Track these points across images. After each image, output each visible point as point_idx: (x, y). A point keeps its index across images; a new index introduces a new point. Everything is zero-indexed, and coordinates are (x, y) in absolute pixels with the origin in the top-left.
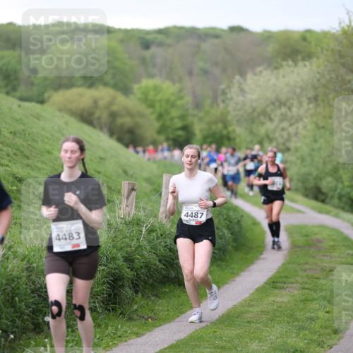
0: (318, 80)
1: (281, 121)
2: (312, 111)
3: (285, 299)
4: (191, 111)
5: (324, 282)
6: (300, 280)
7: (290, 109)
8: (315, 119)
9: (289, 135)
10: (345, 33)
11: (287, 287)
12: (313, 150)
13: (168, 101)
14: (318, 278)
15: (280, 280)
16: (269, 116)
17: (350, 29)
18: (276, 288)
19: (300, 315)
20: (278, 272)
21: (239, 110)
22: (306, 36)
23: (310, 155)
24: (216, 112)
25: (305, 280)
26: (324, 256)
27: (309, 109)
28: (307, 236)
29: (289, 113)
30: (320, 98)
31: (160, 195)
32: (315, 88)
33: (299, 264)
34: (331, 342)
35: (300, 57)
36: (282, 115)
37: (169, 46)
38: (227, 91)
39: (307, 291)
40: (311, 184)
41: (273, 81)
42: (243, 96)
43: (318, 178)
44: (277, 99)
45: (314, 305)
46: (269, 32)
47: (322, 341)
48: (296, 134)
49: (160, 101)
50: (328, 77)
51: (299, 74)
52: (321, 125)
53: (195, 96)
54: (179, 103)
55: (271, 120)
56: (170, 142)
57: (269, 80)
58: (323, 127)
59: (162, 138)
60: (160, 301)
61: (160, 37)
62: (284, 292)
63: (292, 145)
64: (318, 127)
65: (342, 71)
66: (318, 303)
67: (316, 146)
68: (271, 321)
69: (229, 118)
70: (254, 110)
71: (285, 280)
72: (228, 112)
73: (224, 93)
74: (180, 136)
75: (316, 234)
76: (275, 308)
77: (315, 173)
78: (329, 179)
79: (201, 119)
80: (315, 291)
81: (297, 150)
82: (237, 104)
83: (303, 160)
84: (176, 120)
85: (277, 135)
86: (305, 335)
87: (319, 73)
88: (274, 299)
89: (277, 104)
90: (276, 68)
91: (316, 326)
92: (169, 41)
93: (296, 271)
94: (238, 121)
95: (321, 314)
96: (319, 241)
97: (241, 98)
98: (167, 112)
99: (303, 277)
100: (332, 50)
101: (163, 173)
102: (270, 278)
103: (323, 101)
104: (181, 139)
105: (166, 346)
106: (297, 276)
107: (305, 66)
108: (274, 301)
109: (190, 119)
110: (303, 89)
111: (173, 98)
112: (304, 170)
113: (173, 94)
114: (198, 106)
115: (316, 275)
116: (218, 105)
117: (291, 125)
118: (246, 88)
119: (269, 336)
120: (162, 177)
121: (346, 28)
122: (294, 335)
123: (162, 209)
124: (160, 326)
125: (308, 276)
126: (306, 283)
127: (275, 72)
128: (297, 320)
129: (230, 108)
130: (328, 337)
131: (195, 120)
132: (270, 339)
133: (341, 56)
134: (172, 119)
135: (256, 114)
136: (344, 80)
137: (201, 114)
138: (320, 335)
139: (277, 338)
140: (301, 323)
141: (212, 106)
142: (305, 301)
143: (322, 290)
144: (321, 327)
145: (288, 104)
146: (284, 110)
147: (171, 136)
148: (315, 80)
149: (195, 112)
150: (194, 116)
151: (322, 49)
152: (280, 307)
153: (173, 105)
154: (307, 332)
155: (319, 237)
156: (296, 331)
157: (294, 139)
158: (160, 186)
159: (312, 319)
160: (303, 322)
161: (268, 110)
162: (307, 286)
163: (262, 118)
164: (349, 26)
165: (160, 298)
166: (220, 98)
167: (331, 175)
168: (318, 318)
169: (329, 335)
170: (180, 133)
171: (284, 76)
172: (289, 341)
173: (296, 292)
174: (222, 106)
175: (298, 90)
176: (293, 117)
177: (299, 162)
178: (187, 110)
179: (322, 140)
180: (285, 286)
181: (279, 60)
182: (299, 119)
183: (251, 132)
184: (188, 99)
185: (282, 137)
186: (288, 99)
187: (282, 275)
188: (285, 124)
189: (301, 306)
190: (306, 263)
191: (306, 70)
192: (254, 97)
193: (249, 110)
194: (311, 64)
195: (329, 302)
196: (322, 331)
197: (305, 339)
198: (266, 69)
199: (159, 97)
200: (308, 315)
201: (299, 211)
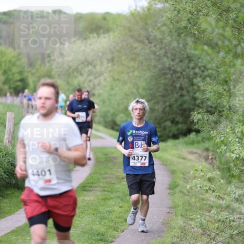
0: (114, 47)
1: (89, 75)
2: (110, 69)
3: (92, 198)
4: (26, 69)
5: (118, 186)
6: (102, 185)
7: (94, 67)
8: (112, 74)
9: (94, 85)
10: (132, 14)
11: (93, 190)
12: (111, 95)
13: (10, 61)
14: (114, 184)
15: (88, 185)
16: (80, 72)
17: (136, 12)
18: (85, 190)
19: (101, 209)
20: (87, 179)
21: (60, 68)
22: (106, 17)
23: (109, 99)
24: (44, 69)
25: (105, 185)
26: (118, 168)
27: (108, 67)
28: (107, 154)
29: (94, 70)
30: (115, 59)
31: (5, 127)
32: (112, 53)
33: (101, 174)
34: (123, 228)
35: (102, 31)
36: (89, 71)
37: (11, 23)
38: (51, 54)
39: (106, 193)
40: (109, 119)
41: (83, 48)
42: (62, 58)
43: (115, 115)
44: (86, 60)
45: (111, 202)
46: (80, 14)
47: (117, 227)
48: (99, 84)
49: (5, 62)
50: (121, 45)
51: (101, 43)
52: (116, 78)
53: (29, 58)
54: (18, 63)
55: (81, 74)
56: (12, 90)
57: (80, 47)
58: (118, 80)
59: (6, 87)
60: (5, 200)
61: (5, 18)
62: (90, 193)
63: (96, 92)
64: (114, 80)
65: (131, 40)
66: (115, 201)
67: (113, 92)
68: (82, 213)
69: (53, 73)
70: (70, 67)
71: (91, 185)
72: (52, 69)
73: (49, 56)
74: (18, 86)
75: (113, 153)
76: (85, 204)
77: (112, 111)
78: (122, 115)
79: (33, 74)
80: (112, 192)
81: (99, 95)
82: (58, 63)
83: (104, 102)
84: (16, 75)
85: (86, 85)
86: (105, 223)
87: (115, 42)
88: (83, 198)
89: (86, 63)
90: (85, 39)
91: (113, 216)
92: (11, 20)
93: (99, 179)
94: (59, 75)
95: (116, 208)
96: (115, 158)
97: (61, 60)
98: (10, 70)
99: (103, 183)
100: (124, 26)
101: (7, 111)
102: (81, 184)
103: (118, 62)
104: (19, 88)
105: (9, 231)
106: (100, 182)
107: (105, 37)
108: (83, 200)
109: (26, 74)
110: (104, 53)
111: (13, 60)
112: (105, 109)
113: (14, 57)
114: (31, 65)
115: (113, 182)
116: (45, 65)
117: (96, 78)
118: (65, 53)
119: (80, 224)
120: (6, 114)
121: (133, 11)
122: (98, 223)
123: (6, 137)
124: (5, 217)
125: (107, 182)
126: (106, 187)
127: (85, 41)
128: (99, 212)
129: (53, 67)
130: (121, 224)
131: (30, 74)
132: (81, 226)
133: (130, 31)
134: (13, 74)
135: (71, 70)
136: (132, 47)
137: (34, 71)
138: (115, 223)
139: (86, 225)
140: (102, 214)
141: (41, 66)
142: (105, 199)
143: (117, 192)
144: (116, 217)
145: (93, 64)
146: (90, 67)
147: (13, 86)
148: (112, 47)
149: (30, 69)
150: (28, 72)
151: (117, 25)
152: (88, 204)
153: (14, 65)
154: (106, 221)
155: (114, 155)
156: (98, 220)
157: (98, 88)
158: (5, 121)
159: (110, 212)
160: (104, 214)
161: (80, 67)
162: (106, 189)
163: (75, 73)
164: (135, 10)
165: (5, 198)
166: (46, 60)
167: (123, 113)
168: (114, 211)
169: (122, 222)
170: (19, 83)
171: (90, 45)
172: (94, 227)
173: (99, 193)
174: (48, 65)
175: (100, 54)
176: (96, 72)
177: (101, 103)
178: (24, 67)
179: (117, 89)
180: (91, 189)
181: (87, 33)
182: (101, 74)
183: (68, 83)
184: (24, 60)
185: (89, 86)
186: (93, 61)
187: (89, 181)
188: (91, 78)
189: (103, 203)
190: (106, 174)
191: (106, 40)
192: (70, 58)
193: (67, 68)
194: (109, 36)
195: (122, 200)
196: (117, 220)
197: (105, 226)
198: (78, 39)
199: (4, 59)
200: (107, 209)
201: (101, 138)
